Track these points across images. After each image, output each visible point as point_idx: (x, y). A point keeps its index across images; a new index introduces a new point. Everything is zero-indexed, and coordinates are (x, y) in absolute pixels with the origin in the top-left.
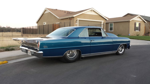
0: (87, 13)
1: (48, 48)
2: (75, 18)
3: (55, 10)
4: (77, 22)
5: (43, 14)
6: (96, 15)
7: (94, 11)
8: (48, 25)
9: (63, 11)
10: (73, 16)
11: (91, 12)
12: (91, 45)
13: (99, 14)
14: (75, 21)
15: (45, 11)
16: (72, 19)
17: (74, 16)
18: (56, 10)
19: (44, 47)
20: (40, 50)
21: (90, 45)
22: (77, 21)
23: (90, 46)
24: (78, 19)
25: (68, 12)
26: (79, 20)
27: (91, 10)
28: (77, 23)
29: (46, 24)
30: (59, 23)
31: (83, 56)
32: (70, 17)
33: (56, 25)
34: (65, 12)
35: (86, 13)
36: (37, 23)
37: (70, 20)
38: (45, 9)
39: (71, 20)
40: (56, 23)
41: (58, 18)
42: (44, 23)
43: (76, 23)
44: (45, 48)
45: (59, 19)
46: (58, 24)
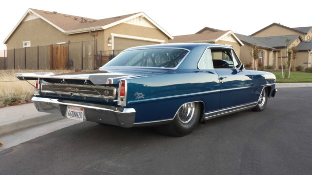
0: (132, 23)
1: (146, 97)
2: (105, 32)
3: (51, 13)
4: (110, 41)
5: (21, 23)
6: (149, 28)
7: (145, 18)
8: (38, 47)
9: (70, 16)
10: (102, 27)
11: (140, 20)
13: (155, 26)
14: (106, 39)
15: (28, 15)
16: (99, 34)
17: (104, 27)
18: (55, 13)
19: (136, 96)
20: (128, 106)
22: (109, 39)
24: (113, 35)
25: (82, 18)
26: (115, 37)
27: (140, 17)
28: (112, 43)
29: (29, 45)
30: (65, 43)
32: (94, 29)
33: (57, 48)
34: (76, 18)
35: (129, 23)
36: (6, 43)
37: (94, 36)
38: (28, 12)
39: (97, 35)
40: (58, 43)
41: (63, 31)
42: (26, 44)
43: (109, 43)
44: (140, 98)
45: (65, 34)
46: (61, 45)
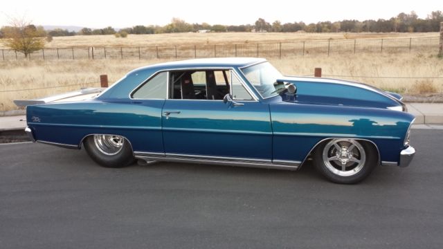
12: (164, 128)
21: (160, 128)
23: (162, 130)
31: (138, 154)
